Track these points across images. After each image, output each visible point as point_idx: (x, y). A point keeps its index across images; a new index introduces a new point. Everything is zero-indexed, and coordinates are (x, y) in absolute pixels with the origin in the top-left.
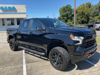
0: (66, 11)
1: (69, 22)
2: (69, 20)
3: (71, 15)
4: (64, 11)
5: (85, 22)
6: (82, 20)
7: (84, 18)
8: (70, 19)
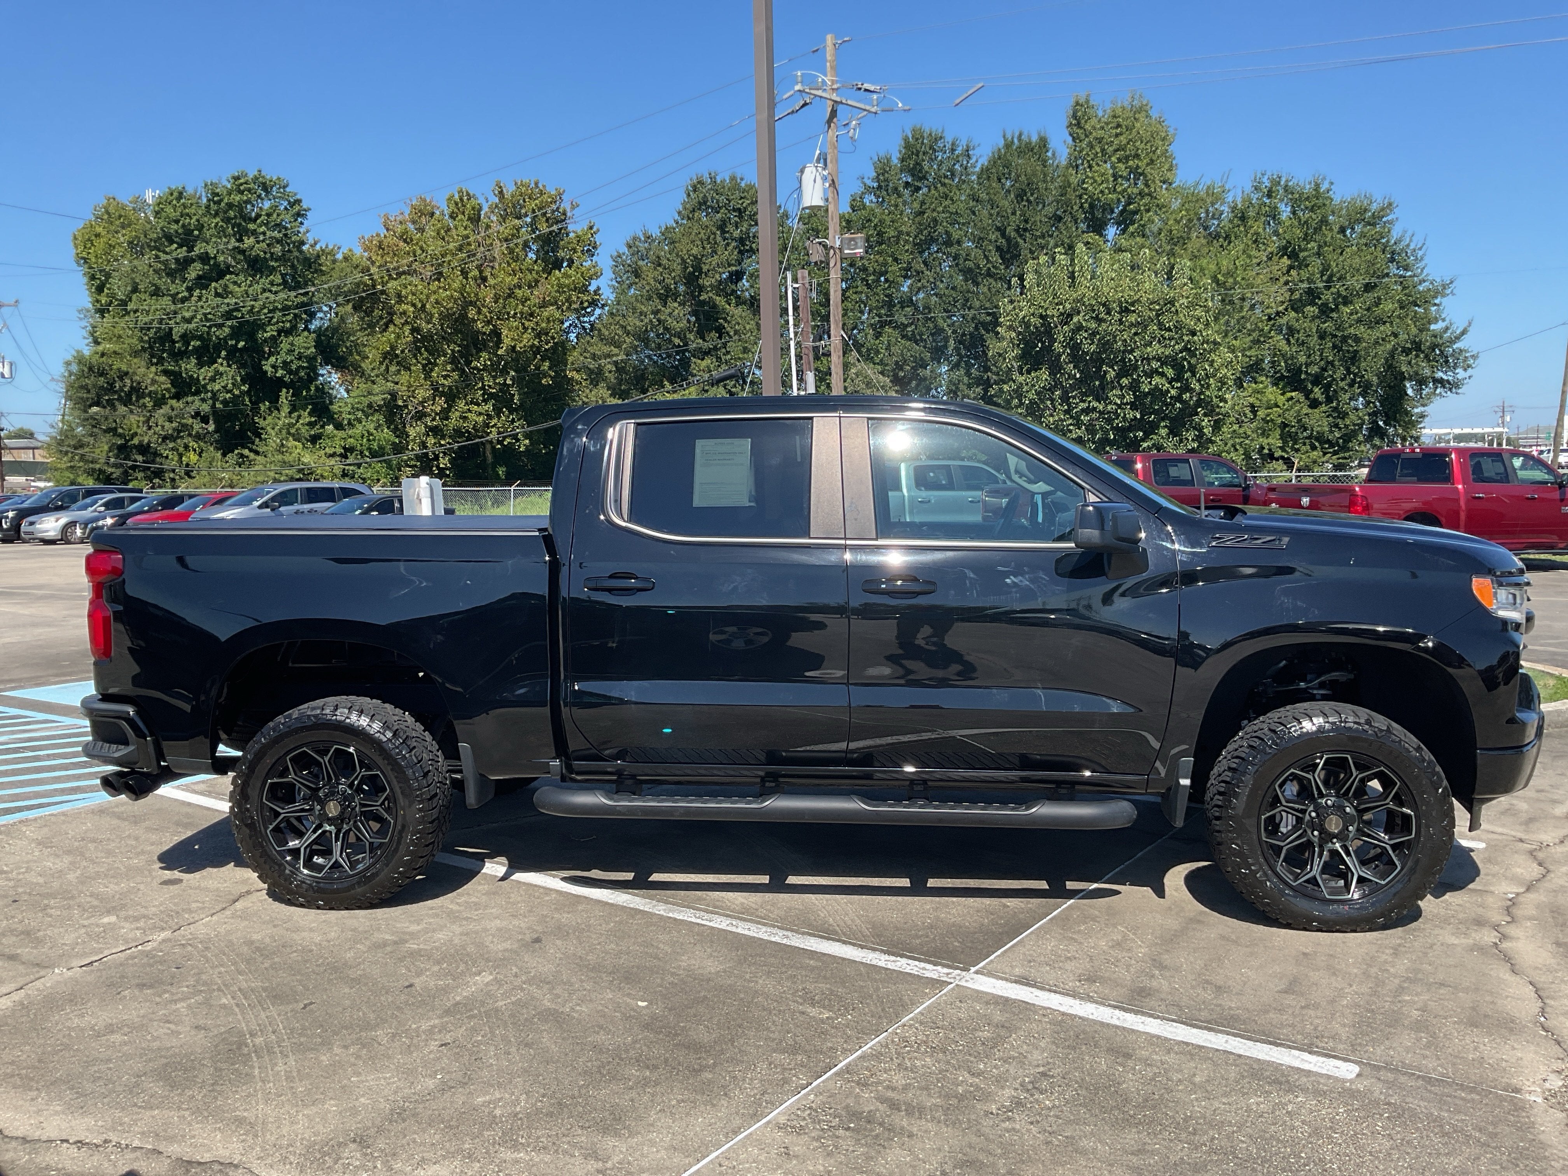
0: (220, 272)
1: (281, 449)
2: (283, 417)
3: (304, 343)
4: (194, 271)
5: (507, 455)
6: (458, 433)
7: (488, 397)
8: (294, 409)
